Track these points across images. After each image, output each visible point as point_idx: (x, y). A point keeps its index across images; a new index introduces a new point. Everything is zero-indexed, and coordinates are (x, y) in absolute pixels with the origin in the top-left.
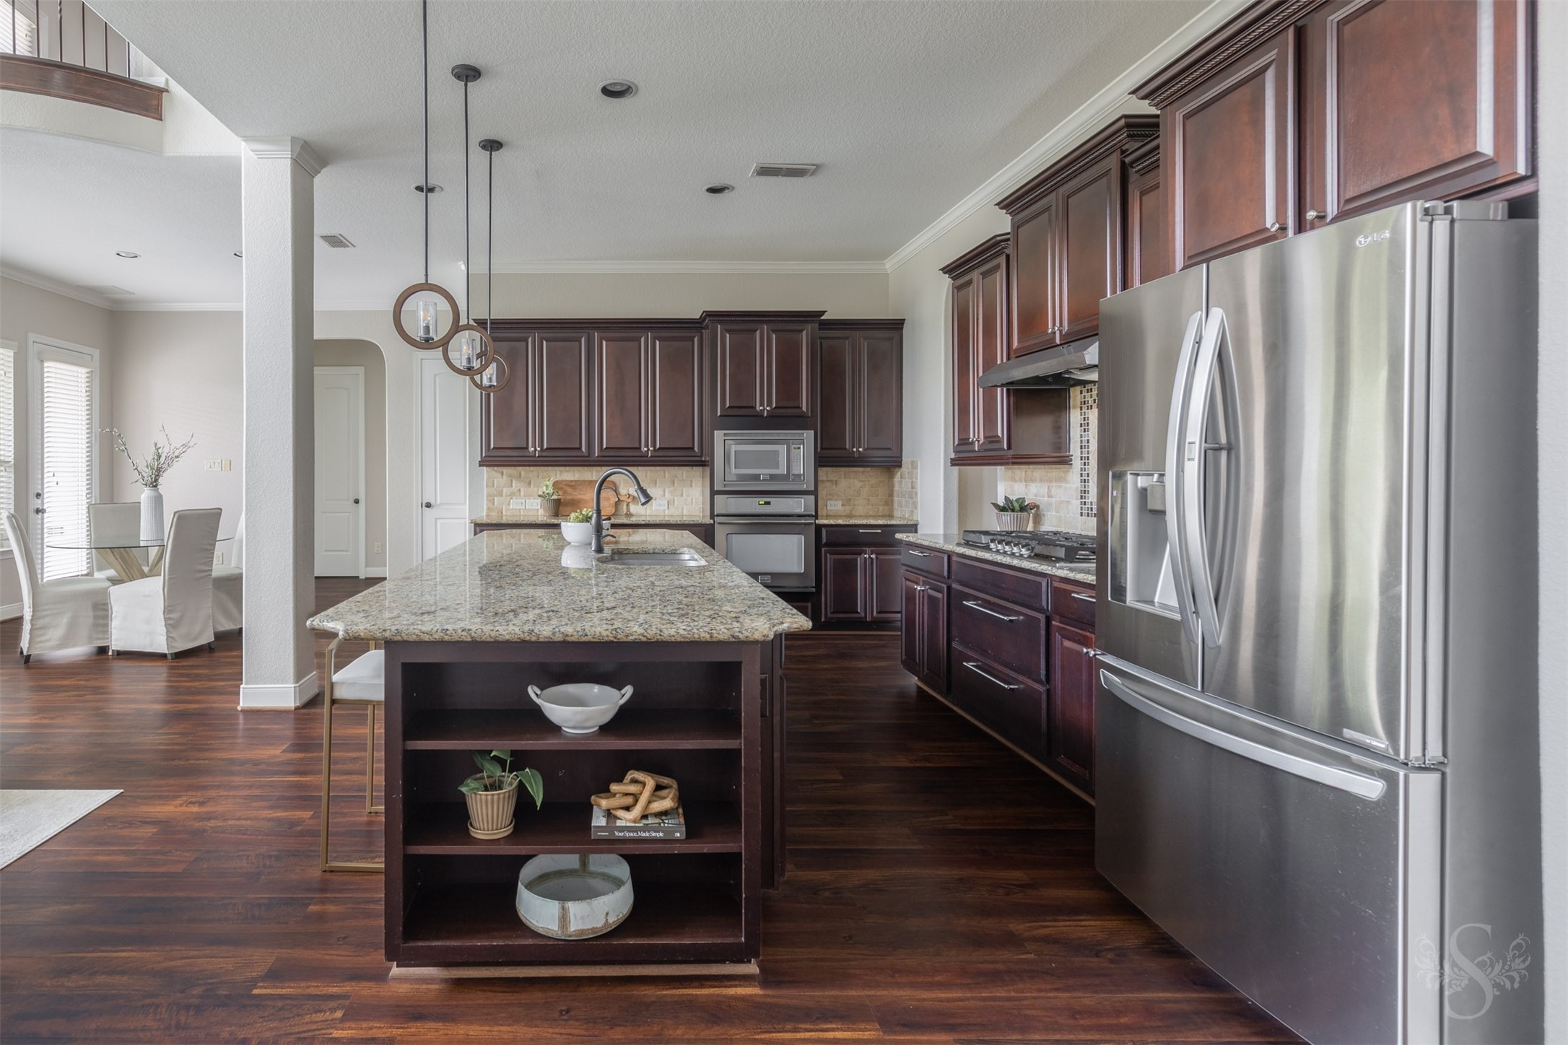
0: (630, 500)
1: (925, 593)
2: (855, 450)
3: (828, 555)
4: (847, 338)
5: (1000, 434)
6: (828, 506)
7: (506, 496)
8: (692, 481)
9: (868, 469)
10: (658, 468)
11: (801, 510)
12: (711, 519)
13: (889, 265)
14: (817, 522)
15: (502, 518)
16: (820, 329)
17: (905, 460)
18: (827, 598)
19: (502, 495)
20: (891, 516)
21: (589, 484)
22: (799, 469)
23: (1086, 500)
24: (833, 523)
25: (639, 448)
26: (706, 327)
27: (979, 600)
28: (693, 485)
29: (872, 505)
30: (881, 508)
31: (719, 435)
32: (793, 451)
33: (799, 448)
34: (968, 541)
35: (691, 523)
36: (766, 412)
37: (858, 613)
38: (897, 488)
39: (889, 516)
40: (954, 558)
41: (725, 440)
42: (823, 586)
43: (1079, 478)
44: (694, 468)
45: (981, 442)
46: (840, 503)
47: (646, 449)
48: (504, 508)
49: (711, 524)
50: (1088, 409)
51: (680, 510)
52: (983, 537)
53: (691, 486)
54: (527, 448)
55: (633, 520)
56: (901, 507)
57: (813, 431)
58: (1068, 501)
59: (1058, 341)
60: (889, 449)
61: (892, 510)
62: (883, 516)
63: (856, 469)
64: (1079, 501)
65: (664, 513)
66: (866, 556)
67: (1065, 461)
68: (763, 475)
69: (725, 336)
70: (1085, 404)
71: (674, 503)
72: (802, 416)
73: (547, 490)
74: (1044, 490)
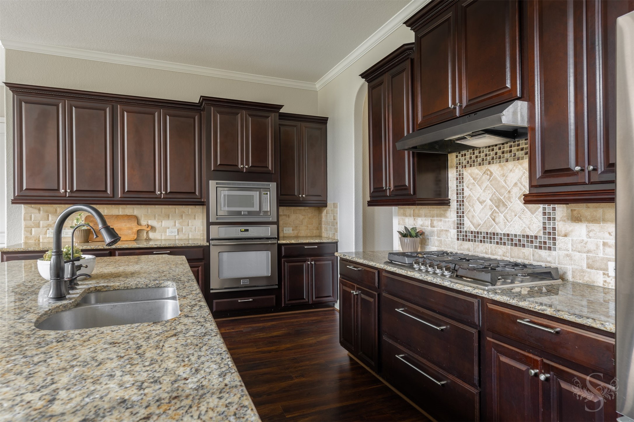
0: (149, 229)
1: (359, 296)
2: (300, 196)
3: (286, 263)
4: (295, 126)
5: (407, 184)
6: (284, 231)
7: (43, 227)
8: (195, 216)
9: (307, 208)
10: (170, 206)
11: (269, 235)
12: (207, 242)
13: (318, 85)
14: (279, 242)
15: (39, 244)
16: (279, 119)
17: (329, 202)
18: (285, 292)
19: (39, 227)
20: (320, 236)
21: (116, 217)
22: (267, 207)
23: (462, 230)
24: (289, 243)
25: (154, 192)
26: (203, 110)
27: (406, 307)
28: (196, 218)
29: (310, 230)
30: (315, 231)
31: (212, 184)
32: (263, 196)
33: (267, 194)
34: (391, 261)
35: (193, 245)
36: (245, 169)
37: (304, 299)
38: (324, 219)
39: (319, 236)
40: (384, 274)
41: (217, 187)
42: (283, 283)
43: (456, 214)
44: (197, 206)
45: (392, 190)
46: (291, 229)
47: (159, 193)
48: (41, 237)
49: (207, 246)
50: (462, 168)
51: (187, 235)
52: (406, 259)
53: (195, 219)
54: (58, 189)
55: (152, 244)
56: (327, 231)
57: (275, 183)
58: (447, 230)
59: (458, 114)
60: (320, 196)
61: (321, 233)
62: (316, 237)
63: (300, 208)
64: (456, 231)
65: (175, 238)
66: (309, 263)
67: (446, 203)
68: (244, 211)
69: (217, 116)
70: (460, 164)
71: (182, 230)
72: (269, 173)
73: (77, 222)
74: (428, 222)
